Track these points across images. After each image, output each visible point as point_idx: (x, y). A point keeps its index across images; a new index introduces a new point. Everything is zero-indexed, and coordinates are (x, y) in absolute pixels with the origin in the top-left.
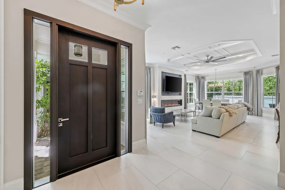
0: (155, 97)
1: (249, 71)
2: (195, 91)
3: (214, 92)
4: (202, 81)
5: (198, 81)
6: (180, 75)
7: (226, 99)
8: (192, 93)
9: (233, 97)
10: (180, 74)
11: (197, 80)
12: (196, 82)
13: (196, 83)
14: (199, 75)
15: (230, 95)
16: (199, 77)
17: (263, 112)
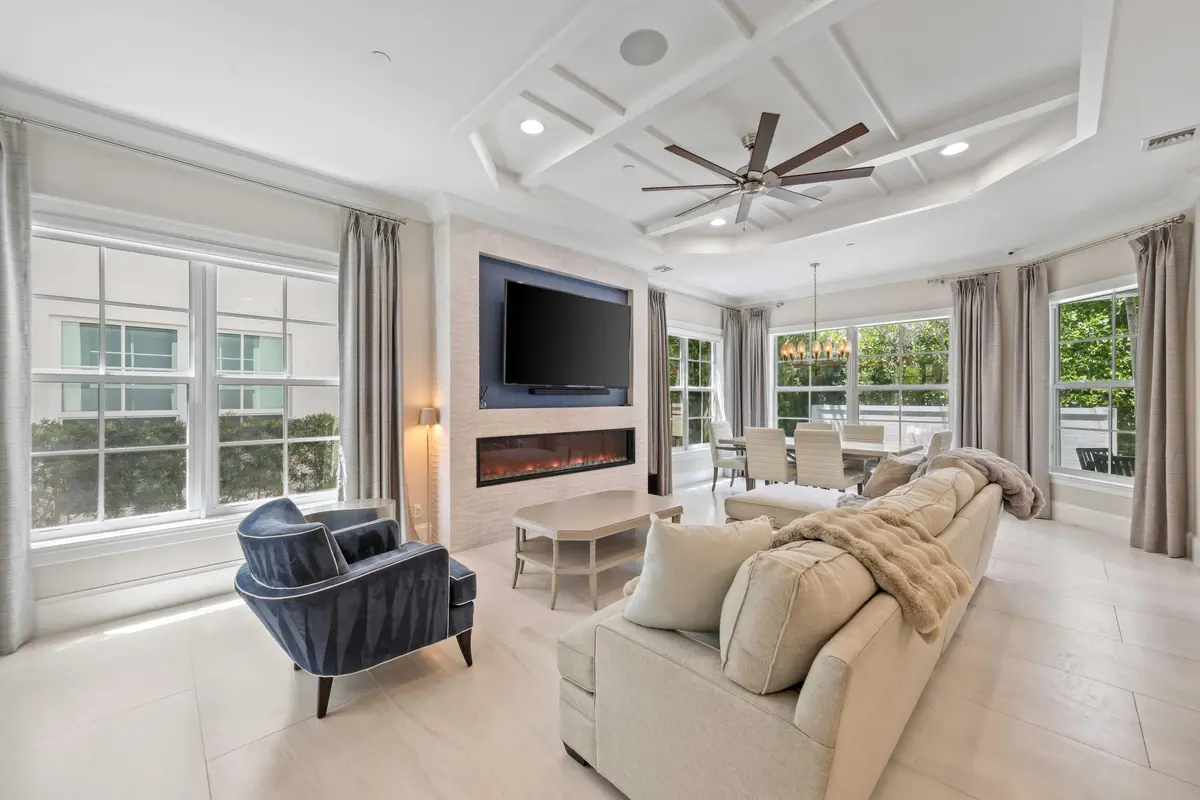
0: (436, 417)
1: (981, 272)
2: (718, 385)
3: (810, 389)
4: (754, 329)
5: (732, 332)
6: (626, 293)
7: (868, 424)
8: (707, 394)
9: (899, 413)
10: (624, 286)
11: (729, 323)
12: (725, 336)
13: (722, 341)
14: (738, 300)
15: (882, 403)
16: (739, 311)
17: (1058, 492)
